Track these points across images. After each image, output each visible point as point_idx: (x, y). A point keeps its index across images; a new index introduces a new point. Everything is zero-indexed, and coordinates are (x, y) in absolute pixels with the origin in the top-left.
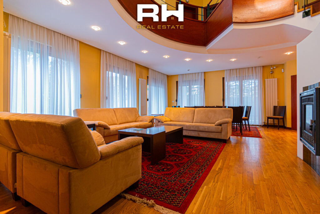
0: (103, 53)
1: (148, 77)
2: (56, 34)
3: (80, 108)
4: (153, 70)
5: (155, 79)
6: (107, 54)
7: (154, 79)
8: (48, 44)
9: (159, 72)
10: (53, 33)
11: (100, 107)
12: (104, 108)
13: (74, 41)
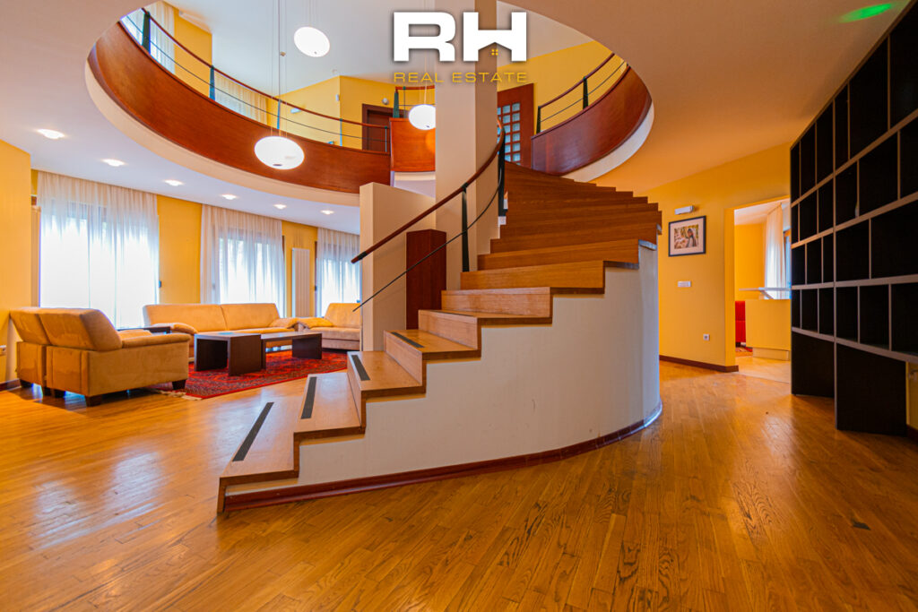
0: (206, 209)
1: (316, 243)
2: (114, 190)
3: (158, 303)
4: (329, 230)
5: (335, 246)
6: (215, 211)
7: (332, 246)
8: (99, 203)
9: (346, 234)
10: (108, 188)
11: (199, 302)
12: (208, 303)
13: (147, 196)
